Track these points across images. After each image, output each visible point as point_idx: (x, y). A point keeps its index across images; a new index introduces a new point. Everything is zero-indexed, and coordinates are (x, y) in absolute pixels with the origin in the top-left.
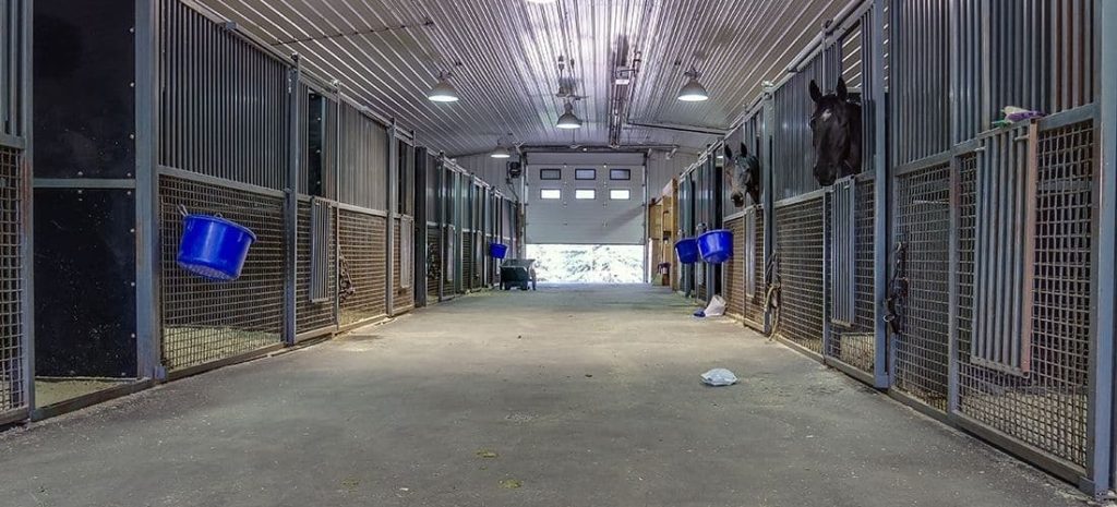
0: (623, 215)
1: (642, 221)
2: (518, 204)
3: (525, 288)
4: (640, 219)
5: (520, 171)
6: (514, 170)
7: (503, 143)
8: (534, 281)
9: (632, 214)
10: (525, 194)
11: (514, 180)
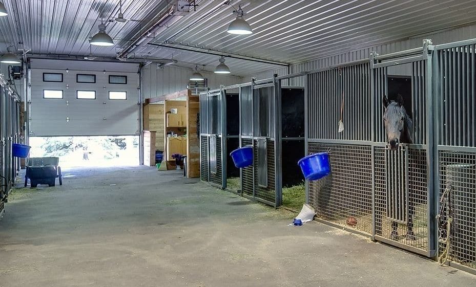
0: (122, 112)
1: (137, 117)
2: (22, 103)
3: (52, 184)
4: (136, 115)
5: (22, 74)
6: (16, 74)
7: (12, 50)
8: (60, 176)
9: (129, 111)
10: (27, 94)
11: (17, 82)
